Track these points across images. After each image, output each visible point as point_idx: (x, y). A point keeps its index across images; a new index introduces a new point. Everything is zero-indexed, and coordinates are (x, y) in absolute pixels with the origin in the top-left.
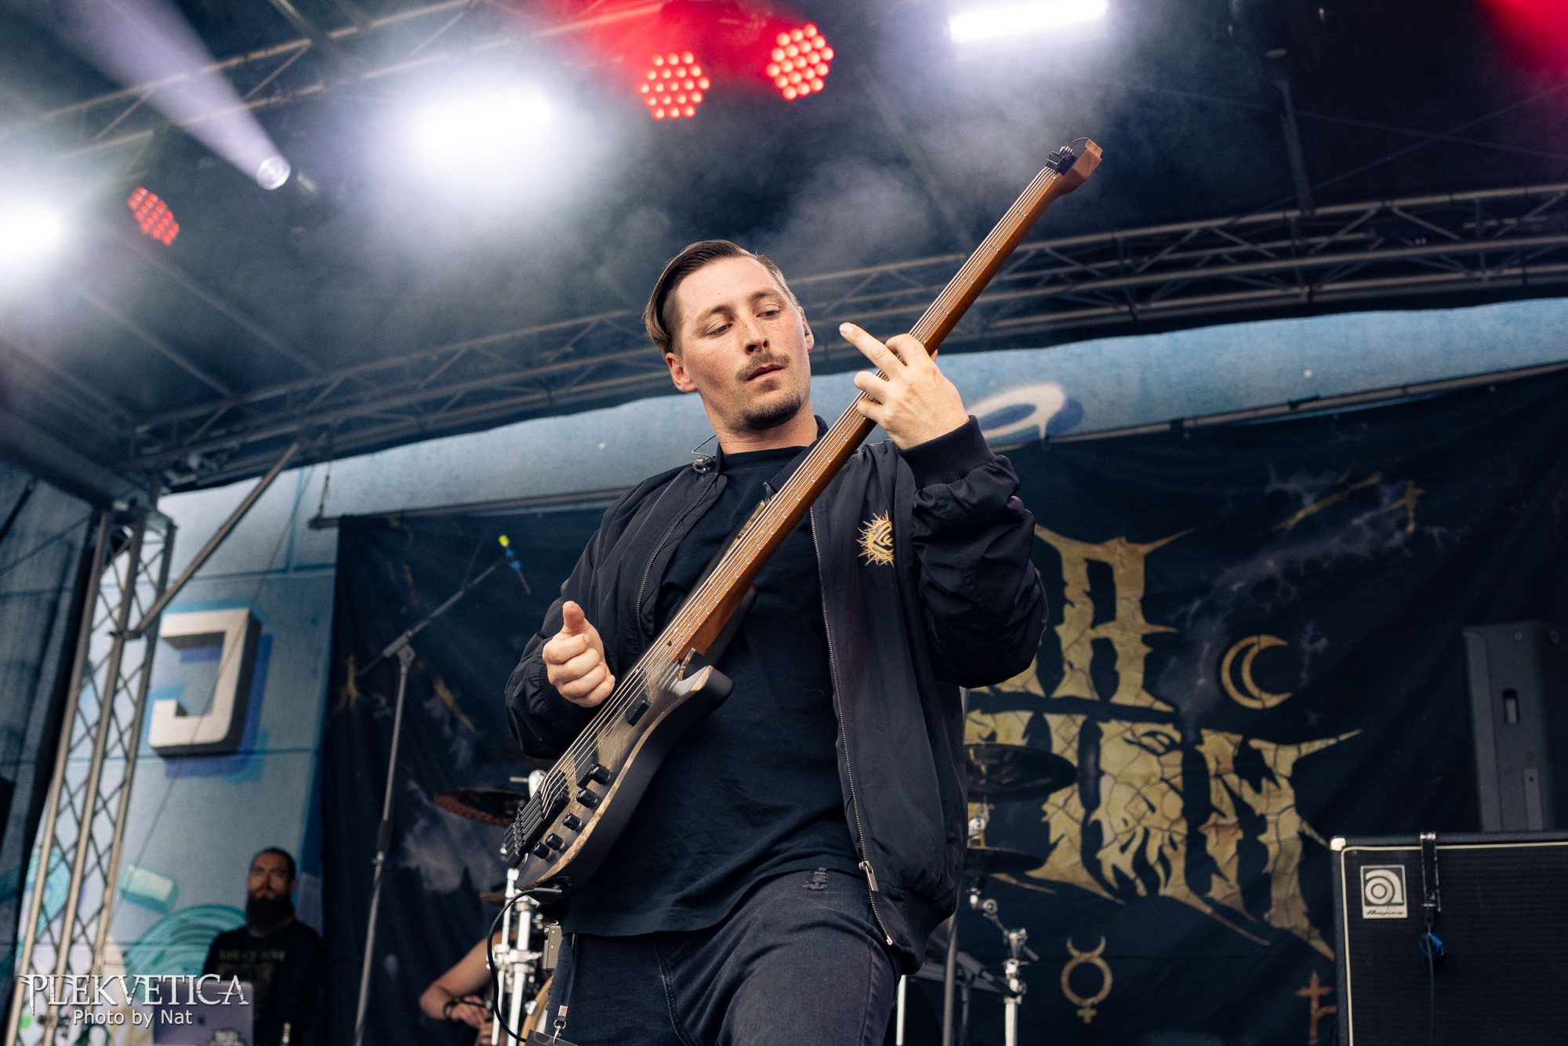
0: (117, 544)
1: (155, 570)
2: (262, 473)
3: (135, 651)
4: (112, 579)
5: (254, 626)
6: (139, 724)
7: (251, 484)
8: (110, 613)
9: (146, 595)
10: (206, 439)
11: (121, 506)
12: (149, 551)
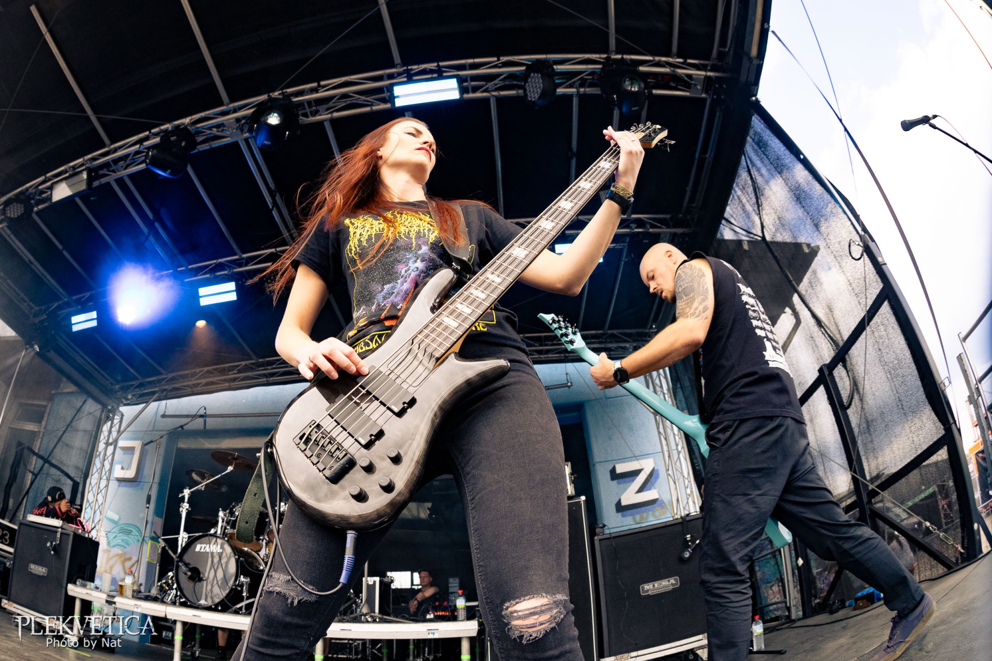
0: (108, 418)
1: (117, 426)
2: (147, 402)
3: (110, 449)
4: (106, 428)
5: (143, 447)
6: (110, 470)
7: (144, 405)
8: (105, 438)
9: (114, 434)
10: (133, 391)
11: (110, 407)
12: (116, 421)
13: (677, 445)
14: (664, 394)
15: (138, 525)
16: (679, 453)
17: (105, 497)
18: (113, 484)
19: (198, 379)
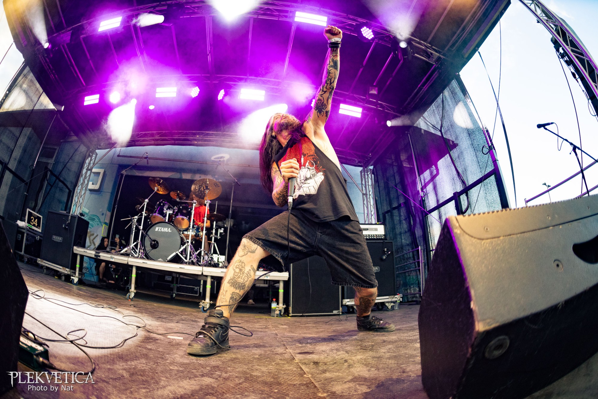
1: (93, 160)
2: (111, 148)
4: (87, 161)
5: (105, 172)
6: (88, 184)
8: (86, 166)
10: (104, 142)
11: (91, 150)
14: (369, 186)
15: (98, 215)
16: (372, 215)
17: (84, 200)
18: (88, 192)
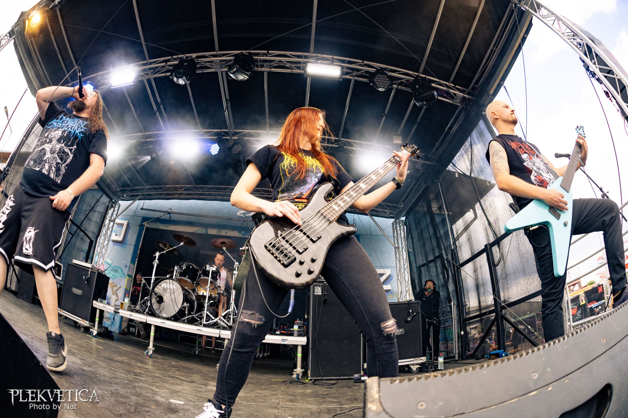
0: (112, 206)
1: (116, 211)
2: (134, 200)
3: (112, 223)
4: (110, 212)
5: (128, 224)
6: (110, 235)
7: (132, 201)
9: (114, 215)
10: (127, 193)
11: (113, 201)
12: (116, 209)
13: (404, 265)
14: (401, 238)
15: (122, 267)
16: (405, 269)
17: (106, 251)
18: (111, 243)
19: (162, 191)
